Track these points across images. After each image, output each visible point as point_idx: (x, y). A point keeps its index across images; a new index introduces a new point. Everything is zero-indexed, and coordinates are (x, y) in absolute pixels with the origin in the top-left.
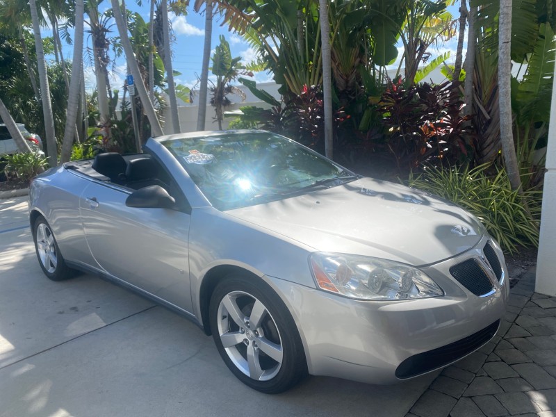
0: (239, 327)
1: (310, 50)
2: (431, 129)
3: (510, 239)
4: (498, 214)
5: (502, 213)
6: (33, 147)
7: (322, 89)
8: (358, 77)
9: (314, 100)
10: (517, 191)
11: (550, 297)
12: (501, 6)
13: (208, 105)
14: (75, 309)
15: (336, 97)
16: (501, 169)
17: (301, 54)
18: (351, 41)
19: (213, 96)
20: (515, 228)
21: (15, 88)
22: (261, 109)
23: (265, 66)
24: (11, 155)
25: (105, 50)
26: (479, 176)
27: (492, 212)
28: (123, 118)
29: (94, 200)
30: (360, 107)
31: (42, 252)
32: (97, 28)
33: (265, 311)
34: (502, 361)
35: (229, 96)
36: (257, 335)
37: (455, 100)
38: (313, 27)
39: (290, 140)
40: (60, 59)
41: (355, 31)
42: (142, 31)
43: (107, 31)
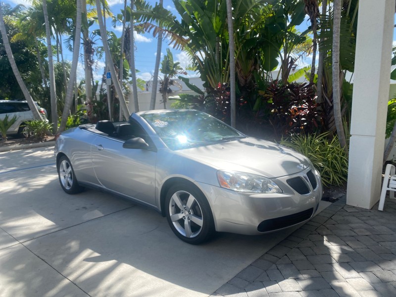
0: (180, 210)
1: (223, 60)
2: (295, 111)
3: (339, 177)
4: (332, 162)
5: (334, 161)
6: (43, 117)
7: (230, 85)
8: (253, 78)
9: (224, 92)
10: (343, 149)
11: (354, 207)
12: (334, 42)
13: (158, 92)
14: (85, 208)
15: (238, 90)
16: (335, 135)
17: (217, 62)
18: (249, 56)
19: (161, 87)
20: (342, 170)
21: (31, 79)
22: (192, 96)
23: (195, 69)
24: (30, 121)
25: (91, 55)
26: (322, 140)
27: (329, 161)
28: (101, 99)
29: (101, 146)
30: (255, 96)
31: (62, 178)
32: (88, 41)
33: (195, 200)
34: (319, 234)
35: (171, 87)
36: (190, 214)
37: (310, 94)
38: (225, 46)
39: (210, 116)
40: (60, 60)
41: (251, 50)
42: (116, 44)
43: (93, 43)
